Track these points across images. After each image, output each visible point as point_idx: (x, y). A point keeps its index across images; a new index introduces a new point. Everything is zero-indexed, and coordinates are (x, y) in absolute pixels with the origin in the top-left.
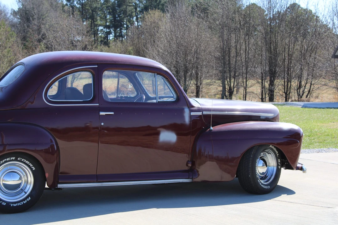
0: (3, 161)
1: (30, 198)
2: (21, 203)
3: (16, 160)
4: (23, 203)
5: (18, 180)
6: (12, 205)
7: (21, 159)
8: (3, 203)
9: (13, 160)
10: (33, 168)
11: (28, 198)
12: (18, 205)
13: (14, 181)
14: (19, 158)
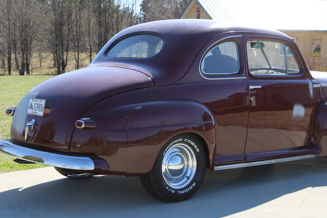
0: (172, 143)
1: (195, 184)
2: (187, 190)
3: (183, 142)
4: (189, 189)
5: (180, 164)
6: (180, 193)
7: (187, 141)
8: (172, 190)
9: (180, 142)
10: (197, 150)
11: (193, 184)
12: (185, 192)
13: (176, 165)
14: (186, 139)
